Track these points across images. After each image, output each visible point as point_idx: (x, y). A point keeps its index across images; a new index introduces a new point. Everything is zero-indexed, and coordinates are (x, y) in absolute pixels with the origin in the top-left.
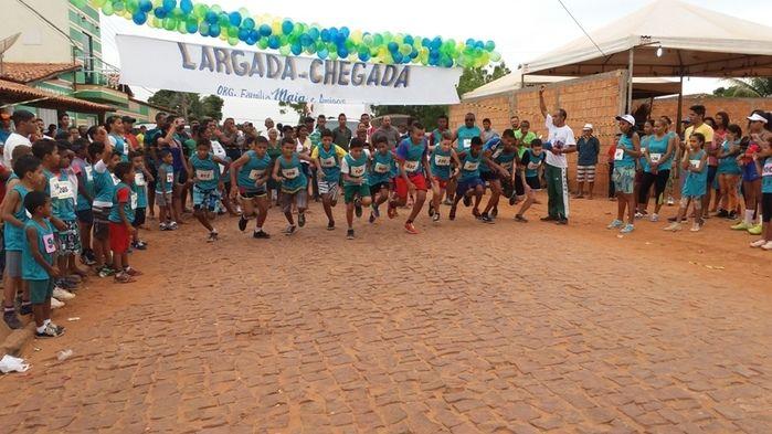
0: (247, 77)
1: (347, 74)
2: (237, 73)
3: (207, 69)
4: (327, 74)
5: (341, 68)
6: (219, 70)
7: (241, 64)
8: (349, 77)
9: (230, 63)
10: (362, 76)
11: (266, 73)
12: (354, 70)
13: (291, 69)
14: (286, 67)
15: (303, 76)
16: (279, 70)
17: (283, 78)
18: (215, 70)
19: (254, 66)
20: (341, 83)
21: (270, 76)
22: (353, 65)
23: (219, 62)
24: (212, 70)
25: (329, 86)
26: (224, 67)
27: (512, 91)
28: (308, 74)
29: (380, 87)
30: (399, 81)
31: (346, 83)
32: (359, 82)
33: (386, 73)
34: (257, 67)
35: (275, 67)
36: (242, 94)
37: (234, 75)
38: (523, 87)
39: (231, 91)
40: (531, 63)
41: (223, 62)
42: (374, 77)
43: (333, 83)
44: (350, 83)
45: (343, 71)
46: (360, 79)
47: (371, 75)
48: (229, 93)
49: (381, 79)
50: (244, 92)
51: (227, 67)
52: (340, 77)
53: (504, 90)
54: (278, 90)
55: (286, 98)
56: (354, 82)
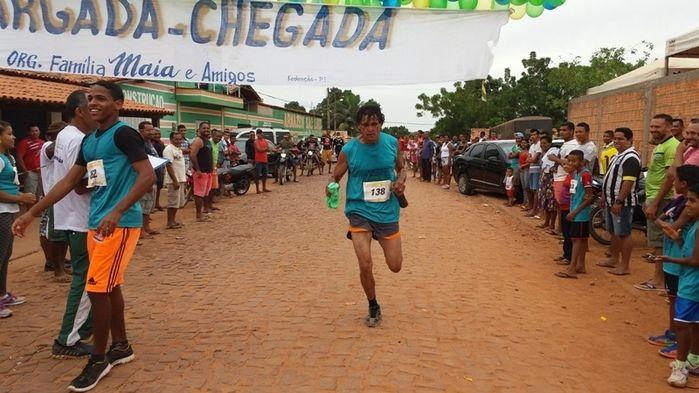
0: (66, 36)
1: (265, 26)
2: (51, 29)
4: (225, 24)
5: (254, 16)
6: (17, 25)
7: (61, 14)
8: (269, 33)
9: (40, 12)
10: (295, 31)
11: (104, 27)
12: (279, 20)
13: (155, 21)
14: (144, 18)
15: (177, 31)
16: (130, 20)
17: (137, 35)
18: (10, 26)
19: (82, 16)
20: (251, 42)
21: (111, 32)
22: (276, 8)
23: (18, 11)
24: (4, 26)
25: (228, 49)
26: (26, 19)
27: (649, 81)
28: (186, 27)
29: (331, 50)
30: (370, 39)
31: (262, 44)
32: (288, 40)
33: (344, 24)
34: (88, 17)
35: (123, 16)
36: (53, 63)
37: (43, 32)
38: (667, 75)
39: (33, 59)
40: (680, 39)
41: (26, 10)
42: (319, 31)
43: (236, 43)
44: (271, 43)
45: (257, 21)
46: (291, 34)
47: (314, 28)
48: (28, 62)
49: (333, 37)
50: (56, 60)
51: (31, 19)
52: (251, 31)
53: (639, 81)
54: (123, 56)
55: (137, 70)
56: (278, 42)
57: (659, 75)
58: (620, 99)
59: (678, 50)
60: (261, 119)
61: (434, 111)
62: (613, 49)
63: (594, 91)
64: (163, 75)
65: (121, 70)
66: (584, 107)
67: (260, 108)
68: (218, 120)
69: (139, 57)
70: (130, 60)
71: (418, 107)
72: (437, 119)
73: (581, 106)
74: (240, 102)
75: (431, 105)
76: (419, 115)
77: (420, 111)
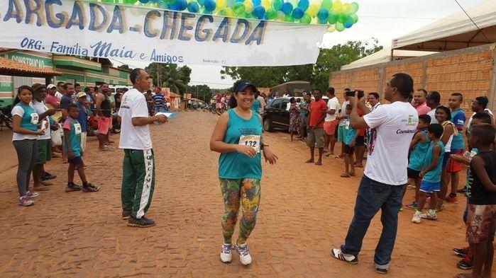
0: (63, 29)
1: (190, 28)
2: (52, 24)
3: (13, 20)
4: (166, 26)
5: (183, 23)
6: (28, 21)
7: (58, 15)
8: (192, 32)
9: (44, 12)
10: (208, 32)
11: (87, 25)
12: (198, 25)
13: (121, 22)
14: (114, 20)
15: (135, 29)
16: (105, 21)
17: (109, 31)
18: (23, 22)
19: (74, 16)
20: (181, 38)
21: (92, 28)
22: (197, 18)
23: (29, 12)
24: (19, 21)
25: (167, 41)
26: (35, 17)
27: (382, 64)
28: (141, 27)
29: (229, 44)
30: (252, 38)
31: (188, 39)
32: (204, 37)
33: (237, 29)
34: (77, 18)
35: (100, 18)
36: (52, 47)
37: (46, 26)
38: (392, 60)
39: (39, 44)
40: (401, 39)
41: (35, 11)
42: (222, 32)
43: (172, 38)
44: (193, 38)
45: (185, 25)
46: (205, 34)
47: (219, 30)
48: (35, 45)
49: (230, 35)
50: (55, 45)
51: (39, 18)
52: (181, 31)
53: (375, 63)
54: (100, 43)
55: (109, 53)
56: (198, 38)
57: (387, 60)
58: (363, 73)
59: (399, 45)
60: (112, 78)
61: (233, 75)
62: (355, 42)
63: (345, 68)
64: (126, 56)
65: (98, 52)
66: (340, 78)
67: (110, 70)
68: (82, 79)
69: (110, 45)
70: (104, 46)
71: (222, 72)
72: (235, 81)
73: (338, 77)
74: (99, 66)
75: (231, 71)
76: (223, 78)
77: (223, 75)
